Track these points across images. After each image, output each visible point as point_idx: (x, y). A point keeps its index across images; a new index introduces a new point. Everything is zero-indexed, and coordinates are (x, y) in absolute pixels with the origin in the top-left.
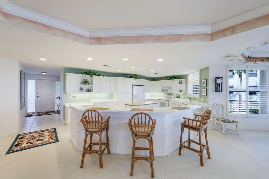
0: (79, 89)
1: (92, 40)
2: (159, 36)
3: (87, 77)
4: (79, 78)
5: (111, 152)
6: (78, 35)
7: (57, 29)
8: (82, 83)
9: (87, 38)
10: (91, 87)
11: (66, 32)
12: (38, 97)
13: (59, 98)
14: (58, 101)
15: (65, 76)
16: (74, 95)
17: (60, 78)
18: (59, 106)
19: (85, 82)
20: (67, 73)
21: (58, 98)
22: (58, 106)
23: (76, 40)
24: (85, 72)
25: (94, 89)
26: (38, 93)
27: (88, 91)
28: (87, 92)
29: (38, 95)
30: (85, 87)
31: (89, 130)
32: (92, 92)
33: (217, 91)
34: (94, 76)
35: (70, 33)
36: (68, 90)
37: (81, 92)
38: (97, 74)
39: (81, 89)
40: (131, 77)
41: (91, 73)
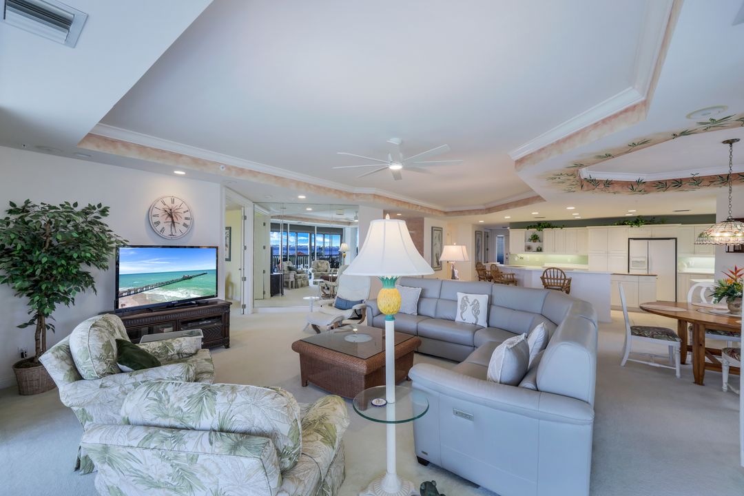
0: (525, 248)
3: (536, 231)
4: (524, 234)
8: (529, 240)
10: (542, 245)
15: (508, 232)
16: (522, 255)
19: (535, 238)
20: (510, 229)
24: (532, 225)
25: (545, 248)
27: (538, 250)
28: (536, 253)
30: (535, 245)
32: (543, 251)
36: (511, 250)
37: (529, 252)
38: (551, 226)
39: (529, 248)
40: (623, 224)
41: (541, 225)
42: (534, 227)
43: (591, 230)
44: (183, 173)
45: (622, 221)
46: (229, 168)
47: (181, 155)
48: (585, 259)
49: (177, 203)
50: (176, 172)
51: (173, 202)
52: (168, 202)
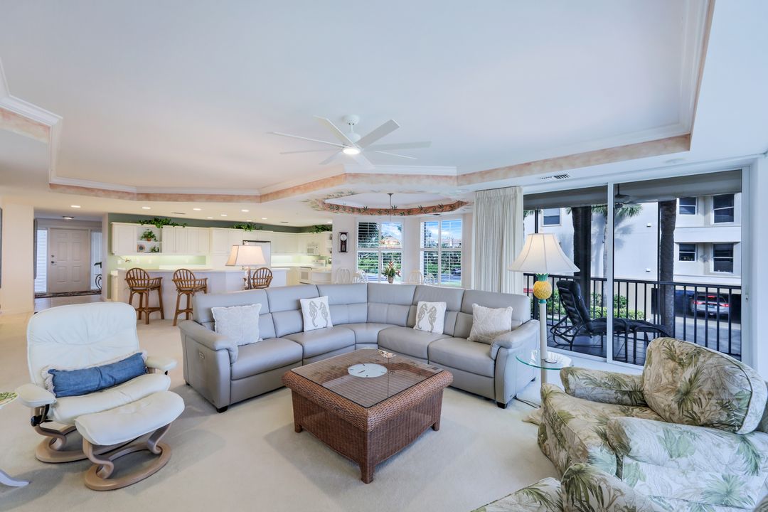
0: (136, 248)
1: (140, 196)
2: (211, 195)
3: (152, 228)
4: (137, 229)
5: (165, 317)
6: (123, 192)
7: (99, 190)
8: (142, 237)
9: (133, 194)
10: (161, 244)
11: (108, 191)
12: (53, 262)
13: (100, 263)
14: (96, 270)
15: (110, 227)
16: (129, 257)
17: (101, 227)
18: (100, 278)
19: (149, 236)
20: (114, 223)
21: (97, 264)
22: (98, 278)
23: (120, 198)
24: (148, 219)
25: (164, 248)
26: (53, 256)
27: (154, 250)
28: (151, 253)
29: (54, 259)
30: (148, 245)
31: (134, 288)
32: (161, 252)
33: (342, 251)
34: (164, 226)
35: (114, 191)
36: (115, 249)
37: (140, 253)
38: (170, 223)
39: (141, 248)
40: (240, 228)
41: (159, 221)
42: (150, 222)
43: (215, 231)
45: (239, 226)
48: (202, 260)
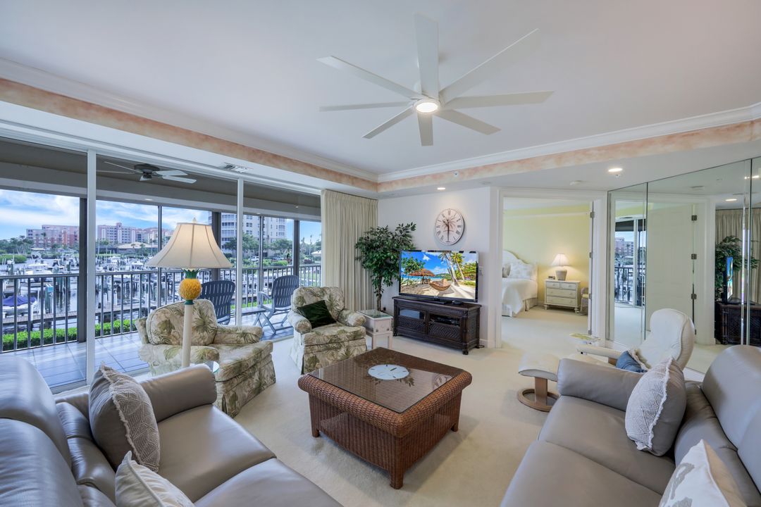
44: (444, 189)
46: (462, 172)
47: (425, 176)
49: (453, 213)
50: (439, 189)
51: (449, 214)
52: (446, 214)
